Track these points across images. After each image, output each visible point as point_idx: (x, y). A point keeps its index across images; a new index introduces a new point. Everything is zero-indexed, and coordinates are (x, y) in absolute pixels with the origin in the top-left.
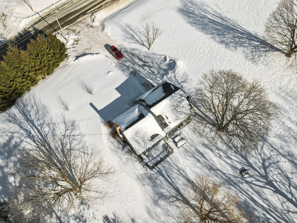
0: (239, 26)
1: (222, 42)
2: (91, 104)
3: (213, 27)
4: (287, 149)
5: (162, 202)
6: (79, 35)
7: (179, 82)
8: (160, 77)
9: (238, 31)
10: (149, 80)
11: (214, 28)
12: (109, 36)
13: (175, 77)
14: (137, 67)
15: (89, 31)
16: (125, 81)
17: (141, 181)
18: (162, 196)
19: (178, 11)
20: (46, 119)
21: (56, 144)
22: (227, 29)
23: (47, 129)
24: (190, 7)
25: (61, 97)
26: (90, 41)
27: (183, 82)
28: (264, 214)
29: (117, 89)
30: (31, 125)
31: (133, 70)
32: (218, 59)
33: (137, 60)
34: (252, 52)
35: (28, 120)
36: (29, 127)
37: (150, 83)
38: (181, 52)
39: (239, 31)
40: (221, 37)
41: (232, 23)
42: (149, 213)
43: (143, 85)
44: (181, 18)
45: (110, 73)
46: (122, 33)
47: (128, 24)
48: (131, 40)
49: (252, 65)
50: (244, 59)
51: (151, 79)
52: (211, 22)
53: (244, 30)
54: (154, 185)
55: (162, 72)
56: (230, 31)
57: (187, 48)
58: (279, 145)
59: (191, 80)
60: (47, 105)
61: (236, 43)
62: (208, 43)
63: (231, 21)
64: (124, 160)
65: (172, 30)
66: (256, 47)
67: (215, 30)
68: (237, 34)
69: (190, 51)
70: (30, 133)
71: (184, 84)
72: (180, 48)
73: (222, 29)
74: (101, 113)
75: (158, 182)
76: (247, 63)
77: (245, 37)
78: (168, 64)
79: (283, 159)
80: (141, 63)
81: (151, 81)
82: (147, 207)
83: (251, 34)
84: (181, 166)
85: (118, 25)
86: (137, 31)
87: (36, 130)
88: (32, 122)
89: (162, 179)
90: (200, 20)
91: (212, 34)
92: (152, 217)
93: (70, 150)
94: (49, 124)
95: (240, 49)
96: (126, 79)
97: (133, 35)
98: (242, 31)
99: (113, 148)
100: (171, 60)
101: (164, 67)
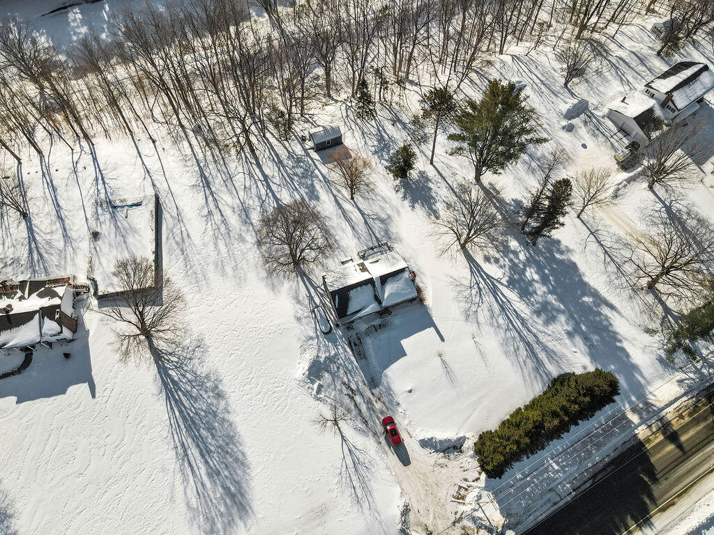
0: (172, 422)
1: (219, 396)
2: (443, 340)
3: (213, 436)
4: (244, 228)
5: (384, 216)
6: (456, 513)
7: (316, 340)
8: (338, 359)
9: (181, 412)
10: (355, 362)
11: (212, 434)
12: (398, 486)
13: (319, 350)
14: (368, 393)
15: (435, 518)
16: (390, 365)
17: (399, 238)
18: (382, 221)
19: (250, 511)
20: (503, 336)
21: (488, 299)
22: (194, 423)
23: (501, 321)
24: (222, 514)
25: (484, 364)
26: (435, 487)
27: (311, 338)
28: (300, 188)
29: (404, 354)
30: (522, 334)
31: (373, 391)
32: (244, 364)
33: (364, 408)
34: (190, 359)
35: (528, 344)
36: (525, 332)
37: (355, 357)
38: (290, 398)
39: (179, 411)
40: (213, 408)
41: (176, 436)
42: (398, 212)
43: (365, 357)
44: (253, 484)
45: (409, 389)
46: (373, 485)
47: (356, 507)
48: (361, 458)
49: (206, 337)
50: (210, 350)
51: (352, 362)
52: (209, 452)
53: (172, 408)
54: (387, 232)
55: (333, 367)
56: (192, 415)
57: (277, 404)
58: (249, 234)
59: (299, 339)
60: (503, 357)
61: (202, 384)
62: (240, 402)
63: (174, 441)
64: (412, 261)
65: (282, 456)
66: (178, 367)
67: (214, 428)
68: (186, 404)
69: (275, 395)
70: (522, 324)
71: (312, 334)
72: (288, 406)
73: (202, 425)
74: (431, 323)
75: (383, 233)
76: (210, 341)
77: (179, 393)
78: (319, 377)
79: (254, 221)
80: (358, 399)
81: (353, 358)
82: (399, 215)
83: (167, 395)
84: (355, 241)
85: (376, 514)
86: (344, 480)
87: (515, 324)
88: (522, 338)
89: (377, 235)
90: (224, 466)
91: (224, 420)
92: (397, 209)
93: (471, 287)
94: (498, 327)
95: (202, 371)
96: (388, 369)
97: (353, 470)
98: (175, 409)
99: (422, 276)
100: (313, 382)
101: (326, 375)
